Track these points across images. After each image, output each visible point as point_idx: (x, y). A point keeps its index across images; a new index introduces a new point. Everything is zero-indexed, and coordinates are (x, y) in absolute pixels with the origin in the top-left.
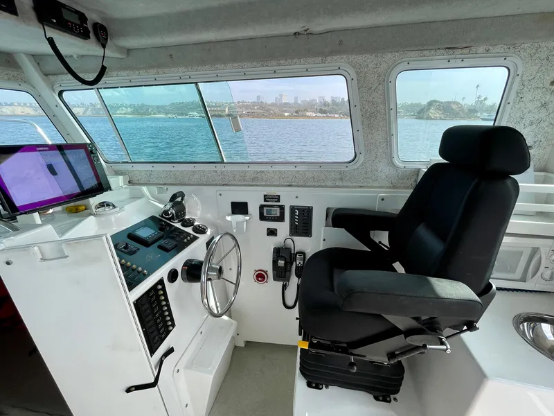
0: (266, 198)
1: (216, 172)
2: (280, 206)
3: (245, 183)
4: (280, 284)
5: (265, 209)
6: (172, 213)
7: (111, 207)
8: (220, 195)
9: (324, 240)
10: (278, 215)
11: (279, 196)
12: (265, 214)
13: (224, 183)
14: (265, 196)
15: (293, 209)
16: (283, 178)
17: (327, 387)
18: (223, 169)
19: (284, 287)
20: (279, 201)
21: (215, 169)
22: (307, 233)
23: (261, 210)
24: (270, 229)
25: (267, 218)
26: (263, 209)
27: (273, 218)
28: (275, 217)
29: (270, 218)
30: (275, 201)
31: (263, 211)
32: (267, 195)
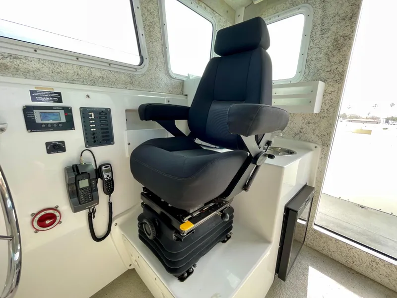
0: (35, 95)
2: (63, 108)
4: (83, 214)
9: (129, 144)
10: (63, 119)
11: (60, 94)
12: (38, 120)
14: (32, 92)
15: (84, 112)
16: (58, 73)
17: (194, 266)
19: (91, 217)
20: (60, 100)
22: (109, 140)
23: (30, 115)
24: (51, 142)
25: (44, 126)
26: (33, 113)
27: (55, 125)
28: (58, 124)
29: (49, 126)
30: (54, 102)
31: (33, 115)
32: (35, 92)
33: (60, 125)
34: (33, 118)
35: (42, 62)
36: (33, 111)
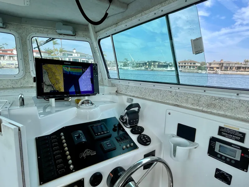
0: (222, 131)
1: (171, 92)
2: (242, 149)
3: (198, 108)
5: (218, 144)
6: (126, 119)
7: (90, 104)
8: (169, 114)
10: (238, 158)
11: (244, 134)
12: (217, 150)
13: (177, 103)
14: (220, 128)
18: (178, 91)
21: (171, 90)
23: (212, 144)
24: (221, 171)
25: (219, 156)
26: (215, 144)
27: (228, 160)
28: (231, 159)
29: (223, 158)
30: (236, 140)
31: (214, 145)
32: (223, 128)
33: (233, 162)
34: (214, 147)
35: (242, 102)
36: (216, 143)
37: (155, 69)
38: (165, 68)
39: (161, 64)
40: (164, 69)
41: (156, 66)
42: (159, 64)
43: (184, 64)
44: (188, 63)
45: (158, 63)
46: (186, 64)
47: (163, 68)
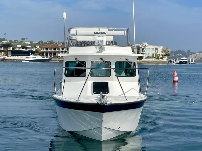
37: (7, 58)
38: (24, 56)
39: (17, 49)
40: (24, 58)
41: (9, 54)
42: (13, 49)
43: (53, 50)
44: (51, 49)
45: (11, 48)
46: (56, 50)
47: (22, 56)
